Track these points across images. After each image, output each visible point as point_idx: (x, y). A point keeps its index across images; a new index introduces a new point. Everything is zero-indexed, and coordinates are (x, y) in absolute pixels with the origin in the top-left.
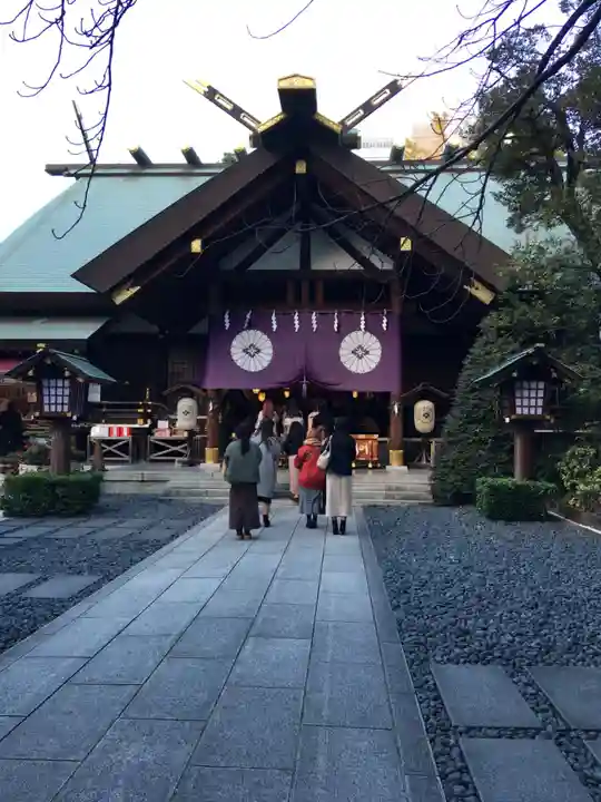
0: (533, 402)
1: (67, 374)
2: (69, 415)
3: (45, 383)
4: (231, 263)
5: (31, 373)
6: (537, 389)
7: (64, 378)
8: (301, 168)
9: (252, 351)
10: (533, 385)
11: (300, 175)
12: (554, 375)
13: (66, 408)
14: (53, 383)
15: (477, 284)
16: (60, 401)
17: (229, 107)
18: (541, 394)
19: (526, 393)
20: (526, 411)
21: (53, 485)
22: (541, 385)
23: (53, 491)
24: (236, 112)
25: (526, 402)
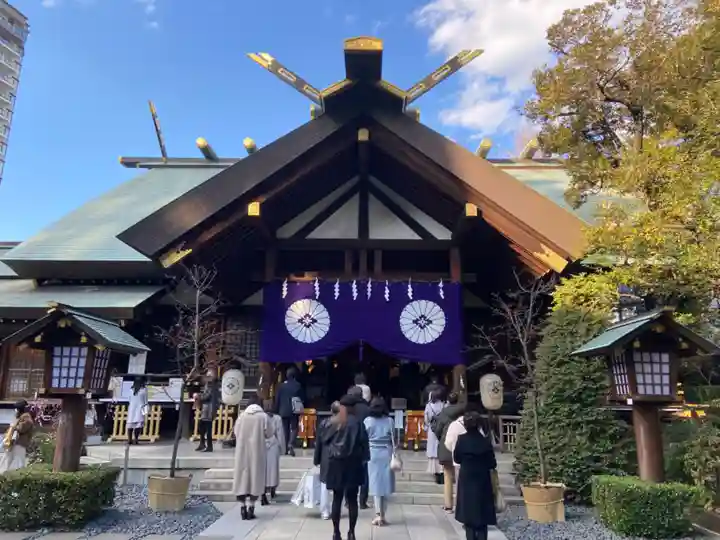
0: (657, 379)
1: (84, 340)
2: (82, 392)
3: (57, 351)
4: (288, 231)
5: (38, 339)
6: (661, 363)
7: (81, 345)
8: (363, 135)
9: (308, 321)
10: (656, 357)
11: (363, 142)
12: (685, 345)
13: (80, 383)
14: (66, 351)
15: (547, 250)
16: (73, 373)
17: (293, 79)
18: (666, 369)
19: (648, 368)
20: (649, 391)
21: (51, 486)
22: (665, 357)
23: (49, 495)
24: (299, 84)
25: (648, 379)
